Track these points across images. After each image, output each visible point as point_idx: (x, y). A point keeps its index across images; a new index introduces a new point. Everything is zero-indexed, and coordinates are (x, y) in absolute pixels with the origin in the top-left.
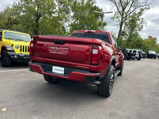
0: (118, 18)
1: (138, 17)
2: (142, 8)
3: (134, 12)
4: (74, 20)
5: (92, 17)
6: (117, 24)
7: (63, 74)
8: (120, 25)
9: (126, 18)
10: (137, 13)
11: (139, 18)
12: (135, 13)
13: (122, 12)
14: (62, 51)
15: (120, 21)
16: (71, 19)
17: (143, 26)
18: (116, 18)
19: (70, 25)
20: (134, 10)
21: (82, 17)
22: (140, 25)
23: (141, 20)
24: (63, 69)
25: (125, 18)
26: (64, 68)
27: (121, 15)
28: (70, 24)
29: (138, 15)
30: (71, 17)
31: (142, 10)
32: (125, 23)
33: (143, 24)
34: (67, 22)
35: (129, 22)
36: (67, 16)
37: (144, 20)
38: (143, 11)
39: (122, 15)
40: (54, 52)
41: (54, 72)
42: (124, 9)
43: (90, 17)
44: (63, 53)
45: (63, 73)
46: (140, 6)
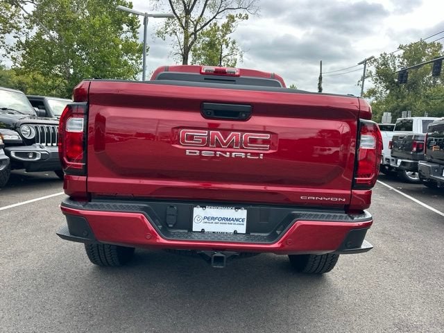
0: (176, 34)
1: (223, 36)
2: (233, 13)
3: (214, 21)
4: (36, 29)
5: (104, 24)
6: (174, 52)
7: (244, 231)
8: (182, 54)
9: (195, 38)
10: (219, 25)
11: (226, 38)
12: (215, 24)
13: (184, 20)
14: (242, 148)
15: (182, 44)
16: (23, 24)
17: (236, 62)
18: (171, 34)
19: (21, 43)
20: (214, 17)
21: (69, 21)
22: (229, 57)
23: (230, 45)
24: (242, 214)
25: (193, 36)
26: (246, 211)
27: (182, 26)
28: (23, 40)
29: (222, 31)
30: (25, 18)
31: (232, 18)
32: (195, 50)
33: (236, 57)
34: (9, 33)
35: (203, 49)
36: (9, 14)
37: (237, 44)
38: (234, 21)
39: (185, 28)
40: (204, 153)
41: (203, 231)
42: (188, 12)
43: (96, 21)
44: (246, 153)
45: (242, 229)
46: (228, 7)
